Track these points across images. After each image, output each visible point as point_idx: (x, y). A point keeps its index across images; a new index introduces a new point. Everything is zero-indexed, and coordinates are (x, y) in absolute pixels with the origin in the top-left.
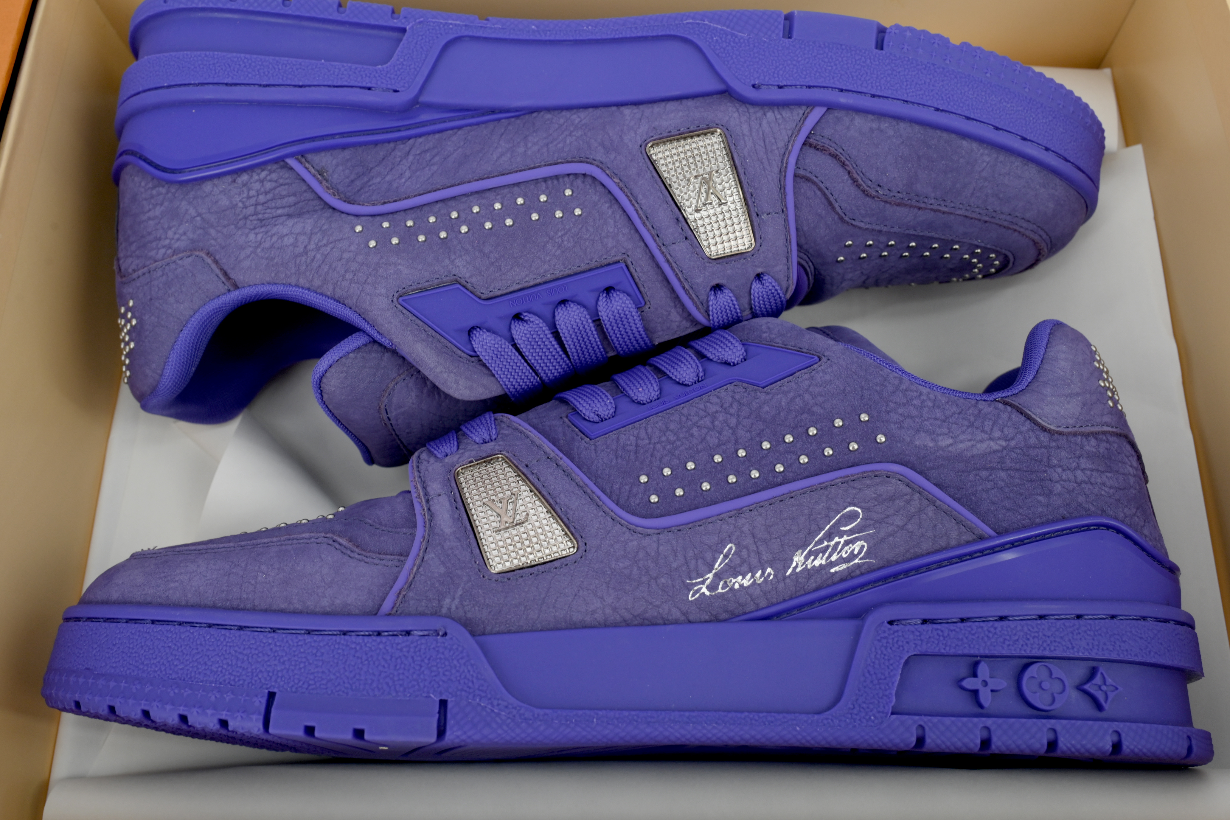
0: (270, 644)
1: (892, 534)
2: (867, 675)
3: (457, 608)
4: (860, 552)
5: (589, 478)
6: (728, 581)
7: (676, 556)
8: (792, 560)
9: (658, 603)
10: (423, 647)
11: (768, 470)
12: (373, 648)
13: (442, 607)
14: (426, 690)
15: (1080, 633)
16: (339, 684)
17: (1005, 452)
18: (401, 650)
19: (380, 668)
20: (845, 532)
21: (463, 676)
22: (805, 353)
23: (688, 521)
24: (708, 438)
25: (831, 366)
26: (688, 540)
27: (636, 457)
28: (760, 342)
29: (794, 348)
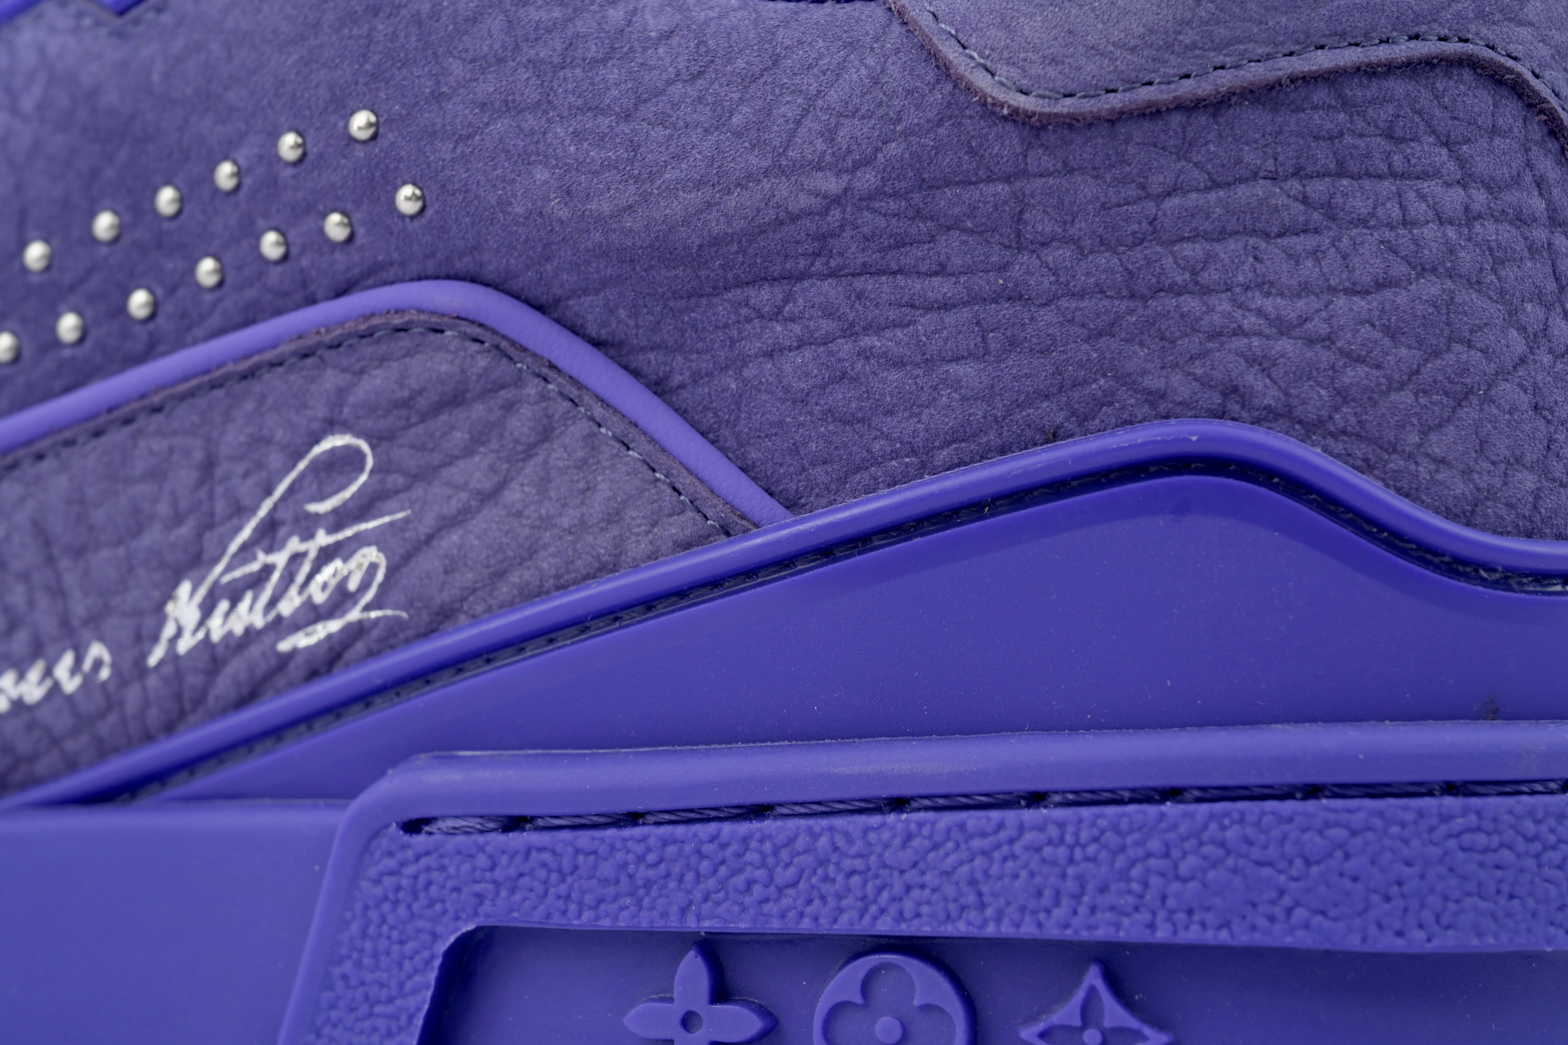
4: (364, 586)
8: (161, 619)
15: (1014, 857)
17: (835, 214)
20: (319, 521)
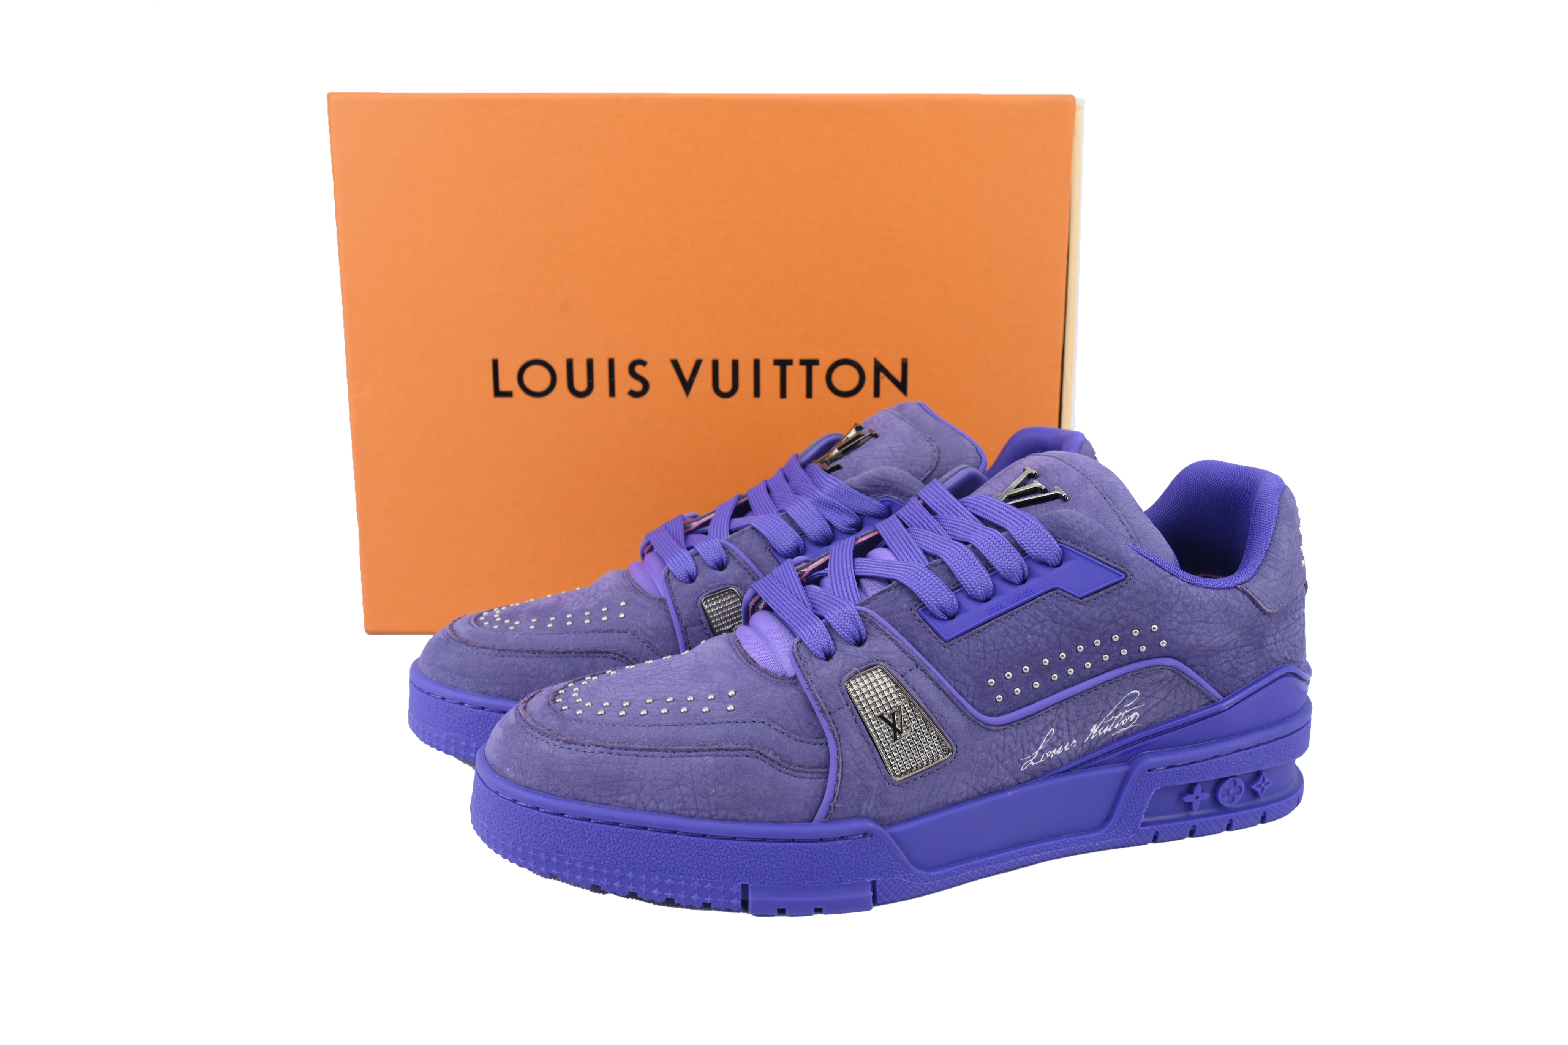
0: (736, 849)
1: (1156, 705)
2: (1129, 804)
3: (872, 810)
4: (1134, 720)
5: (950, 683)
6: (1047, 754)
7: (1016, 744)
8: (1090, 732)
9: (1002, 778)
10: (857, 846)
11: (1079, 668)
12: (820, 851)
13: (861, 810)
14: (860, 875)
16: (797, 877)
18: (841, 850)
19: (827, 864)
20: (1126, 708)
21: (885, 862)
22: (1114, 568)
23: (1024, 716)
24: (1039, 645)
25: (1134, 583)
26: (1024, 730)
27: (985, 663)
28: (1073, 545)
29: (1103, 559)
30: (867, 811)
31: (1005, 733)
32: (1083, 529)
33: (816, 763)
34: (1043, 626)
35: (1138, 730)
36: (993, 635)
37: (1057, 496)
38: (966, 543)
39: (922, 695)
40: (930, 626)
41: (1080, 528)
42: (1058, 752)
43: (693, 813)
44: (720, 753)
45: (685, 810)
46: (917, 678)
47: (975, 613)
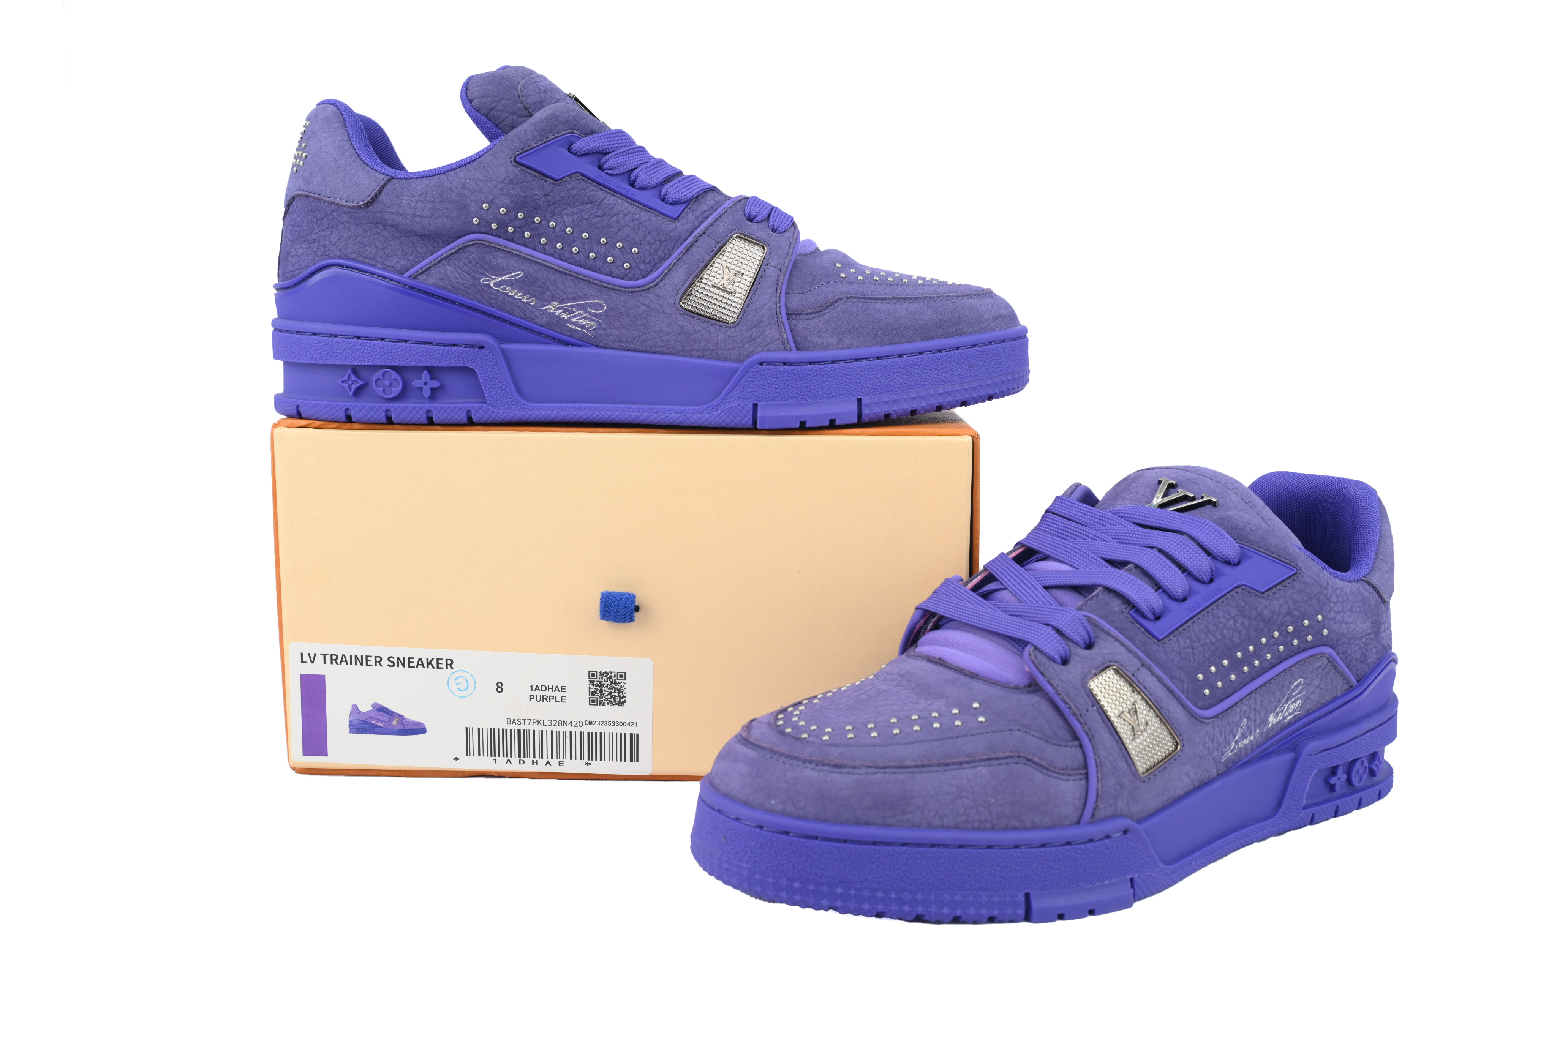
0: (1019, 857)
1: (1313, 692)
2: (1295, 789)
3: (1126, 807)
5: (1169, 680)
6: (1240, 744)
7: (1220, 735)
9: (1211, 770)
10: (1119, 844)
11: (1263, 660)
12: (1091, 852)
13: (1118, 809)
14: (1120, 872)
18: (1107, 849)
20: (1293, 697)
21: (1140, 858)
22: (1286, 563)
23: (1226, 709)
24: (1234, 639)
25: (1303, 576)
26: (1226, 721)
27: (1194, 659)
28: (1248, 544)
29: (1274, 555)
30: (1121, 809)
31: (1214, 725)
32: (1254, 529)
33: (1075, 766)
34: (1235, 621)
35: (1301, 718)
36: (1197, 631)
37: (1209, 502)
38: (1152, 548)
39: (1152, 693)
40: (1142, 627)
41: (1251, 528)
42: (1246, 742)
43: (976, 825)
44: (991, 762)
45: (968, 822)
46: (1145, 676)
47: (1178, 613)
